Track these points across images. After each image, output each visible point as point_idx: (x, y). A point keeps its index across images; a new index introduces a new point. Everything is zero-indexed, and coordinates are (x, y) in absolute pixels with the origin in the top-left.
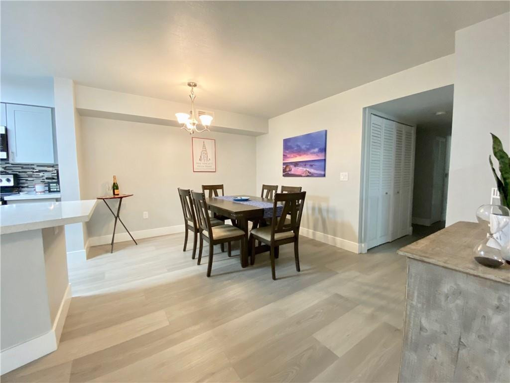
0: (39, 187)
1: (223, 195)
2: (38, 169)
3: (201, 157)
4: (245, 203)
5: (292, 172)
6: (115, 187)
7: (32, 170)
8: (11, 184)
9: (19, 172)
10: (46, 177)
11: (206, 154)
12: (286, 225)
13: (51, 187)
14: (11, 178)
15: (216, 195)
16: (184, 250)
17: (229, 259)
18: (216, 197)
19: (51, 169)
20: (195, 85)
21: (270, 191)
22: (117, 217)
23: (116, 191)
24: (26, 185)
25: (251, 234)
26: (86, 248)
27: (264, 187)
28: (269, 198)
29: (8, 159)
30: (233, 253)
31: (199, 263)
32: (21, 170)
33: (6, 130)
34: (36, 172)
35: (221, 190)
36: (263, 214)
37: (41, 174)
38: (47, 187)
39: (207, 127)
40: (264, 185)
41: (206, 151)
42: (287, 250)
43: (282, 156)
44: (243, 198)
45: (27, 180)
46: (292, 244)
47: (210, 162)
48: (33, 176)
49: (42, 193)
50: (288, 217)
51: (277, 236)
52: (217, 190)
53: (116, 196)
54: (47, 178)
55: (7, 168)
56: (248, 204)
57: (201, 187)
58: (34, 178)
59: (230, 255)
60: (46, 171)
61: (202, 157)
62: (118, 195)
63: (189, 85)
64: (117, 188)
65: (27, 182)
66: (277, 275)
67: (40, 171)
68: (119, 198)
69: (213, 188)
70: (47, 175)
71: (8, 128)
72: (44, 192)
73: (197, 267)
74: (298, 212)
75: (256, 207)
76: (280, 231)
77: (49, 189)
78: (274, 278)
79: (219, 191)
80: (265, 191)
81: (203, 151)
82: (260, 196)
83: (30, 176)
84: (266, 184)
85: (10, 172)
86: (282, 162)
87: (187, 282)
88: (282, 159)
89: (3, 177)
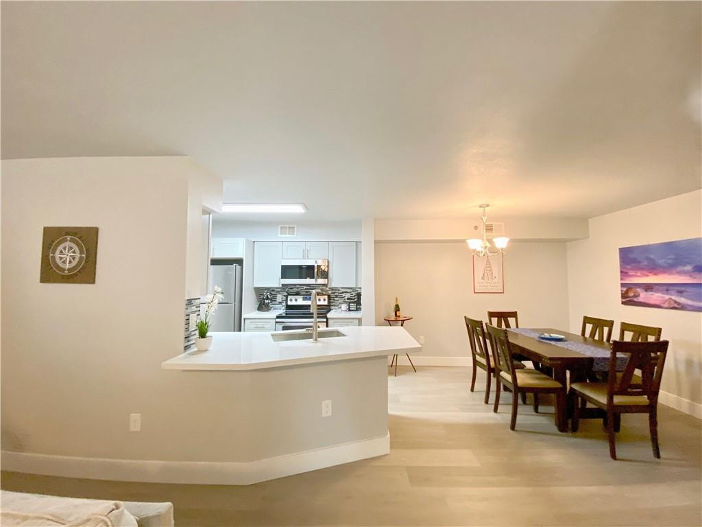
0: (344, 307)
1: (517, 327)
2: (342, 290)
3: (484, 275)
4: (559, 344)
6: (397, 308)
7: (338, 292)
8: (326, 303)
9: (332, 293)
11: (491, 271)
12: (634, 385)
14: (326, 297)
15: (508, 325)
16: (472, 390)
17: (534, 415)
18: (508, 329)
19: (351, 290)
21: (598, 326)
23: (398, 312)
24: (334, 304)
25: (571, 388)
27: (587, 320)
28: (597, 338)
29: (327, 284)
30: (541, 409)
31: (496, 410)
33: (328, 261)
34: (341, 293)
35: (514, 318)
36: (592, 365)
37: (344, 295)
39: (502, 249)
41: (490, 267)
42: (635, 423)
43: (619, 273)
44: (554, 336)
45: (335, 300)
46: (647, 416)
47: (496, 280)
48: (339, 296)
49: (345, 312)
50: (638, 372)
51: (618, 400)
52: (509, 318)
53: (398, 319)
54: (348, 299)
56: (565, 347)
57: (487, 313)
58: (340, 298)
59: (536, 410)
60: (346, 292)
61: (486, 275)
62: (399, 316)
63: (481, 207)
64: (399, 310)
66: (618, 454)
67: (343, 293)
69: (503, 316)
70: (348, 295)
71: (330, 260)
73: (492, 414)
74: (656, 368)
75: (579, 353)
76: (623, 392)
77: (349, 307)
78: (614, 456)
79: (511, 320)
80: (589, 327)
81: (486, 267)
82: (580, 334)
83: (337, 296)
84: (588, 316)
85: (324, 293)
86: (619, 282)
87: (481, 429)
88: (619, 277)
89: (322, 298)
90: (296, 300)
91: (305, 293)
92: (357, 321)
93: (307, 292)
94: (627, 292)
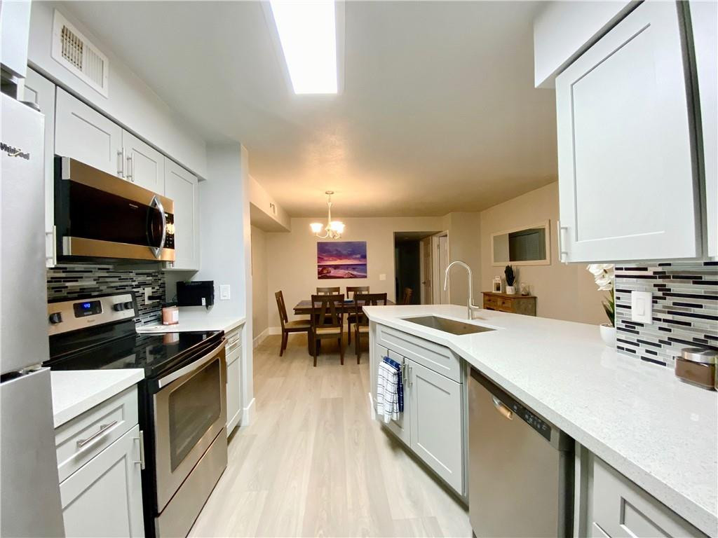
5: (331, 274)
20: (332, 193)
40: (318, 289)
43: (317, 259)
63: (327, 193)
86: (316, 265)
88: (317, 261)
94: (322, 271)
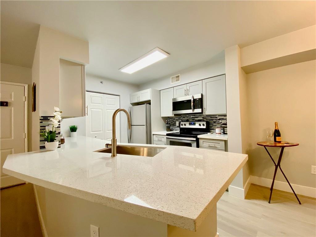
0: (218, 130)
6: (277, 133)
7: (216, 119)
8: (205, 127)
9: (209, 120)
10: (223, 123)
13: (225, 131)
14: (205, 123)
22: (278, 165)
23: (277, 138)
24: (212, 128)
26: (244, 188)
29: (202, 113)
32: (210, 119)
33: (202, 95)
34: (218, 120)
37: (220, 121)
38: (223, 130)
45: (213, 125)
48: (216, 122)
49: (219, 134)
53: (278, 145)
55: (204, 118)
58: (217, 124)
60: (223, 119)
62: (280, 142)
64: (279, 135)
65: (213, 126)
67: (220, 119)
68: (280, 146)
71: (203, 94)
72: (220, 134)
83: (215, 122)
89: (201, 123)
90: (185, 125)
91: (192, 120)
92: (224, 143)
93: (193, 120)
